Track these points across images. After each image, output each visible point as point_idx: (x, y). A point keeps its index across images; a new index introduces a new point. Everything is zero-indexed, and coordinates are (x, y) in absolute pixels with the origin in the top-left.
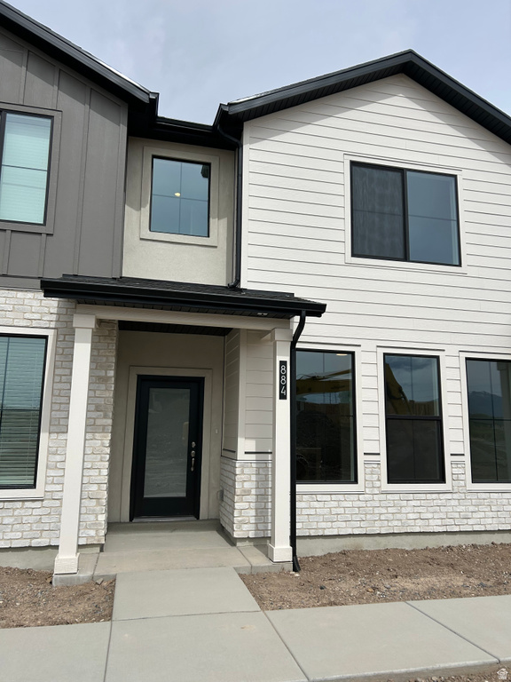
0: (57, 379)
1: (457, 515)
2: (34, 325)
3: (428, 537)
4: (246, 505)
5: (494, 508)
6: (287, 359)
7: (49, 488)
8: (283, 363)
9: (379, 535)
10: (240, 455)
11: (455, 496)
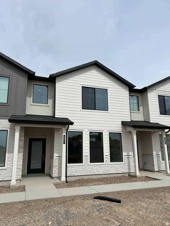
0: (10, 140)
1: (106, 170)
2: (5, 127)
3: (99, 175)
4: (56, 169)
5: (115, 168)
6: (65, 135)
7: (8, 166)
8: (64, 136)
9: (88, 175)
10: (55, 157)
11: (106, 165)
